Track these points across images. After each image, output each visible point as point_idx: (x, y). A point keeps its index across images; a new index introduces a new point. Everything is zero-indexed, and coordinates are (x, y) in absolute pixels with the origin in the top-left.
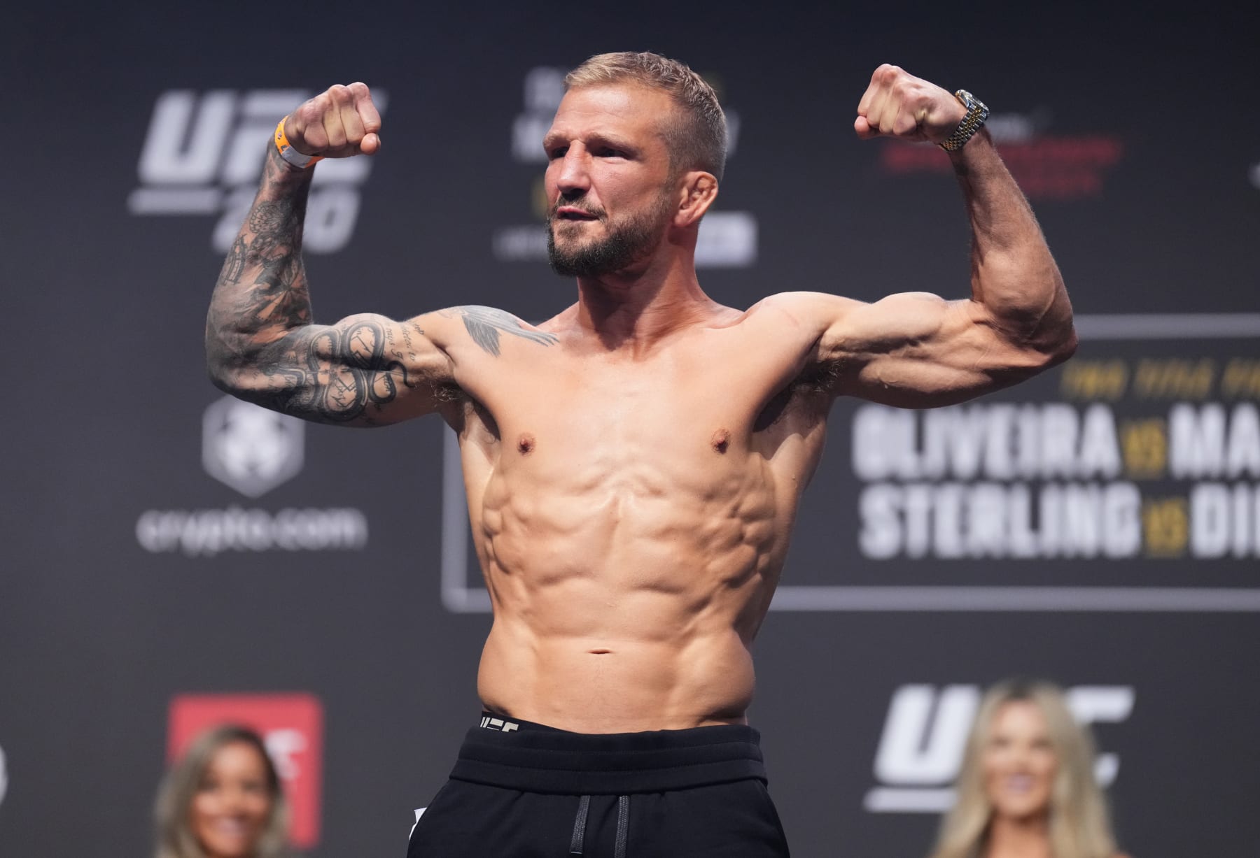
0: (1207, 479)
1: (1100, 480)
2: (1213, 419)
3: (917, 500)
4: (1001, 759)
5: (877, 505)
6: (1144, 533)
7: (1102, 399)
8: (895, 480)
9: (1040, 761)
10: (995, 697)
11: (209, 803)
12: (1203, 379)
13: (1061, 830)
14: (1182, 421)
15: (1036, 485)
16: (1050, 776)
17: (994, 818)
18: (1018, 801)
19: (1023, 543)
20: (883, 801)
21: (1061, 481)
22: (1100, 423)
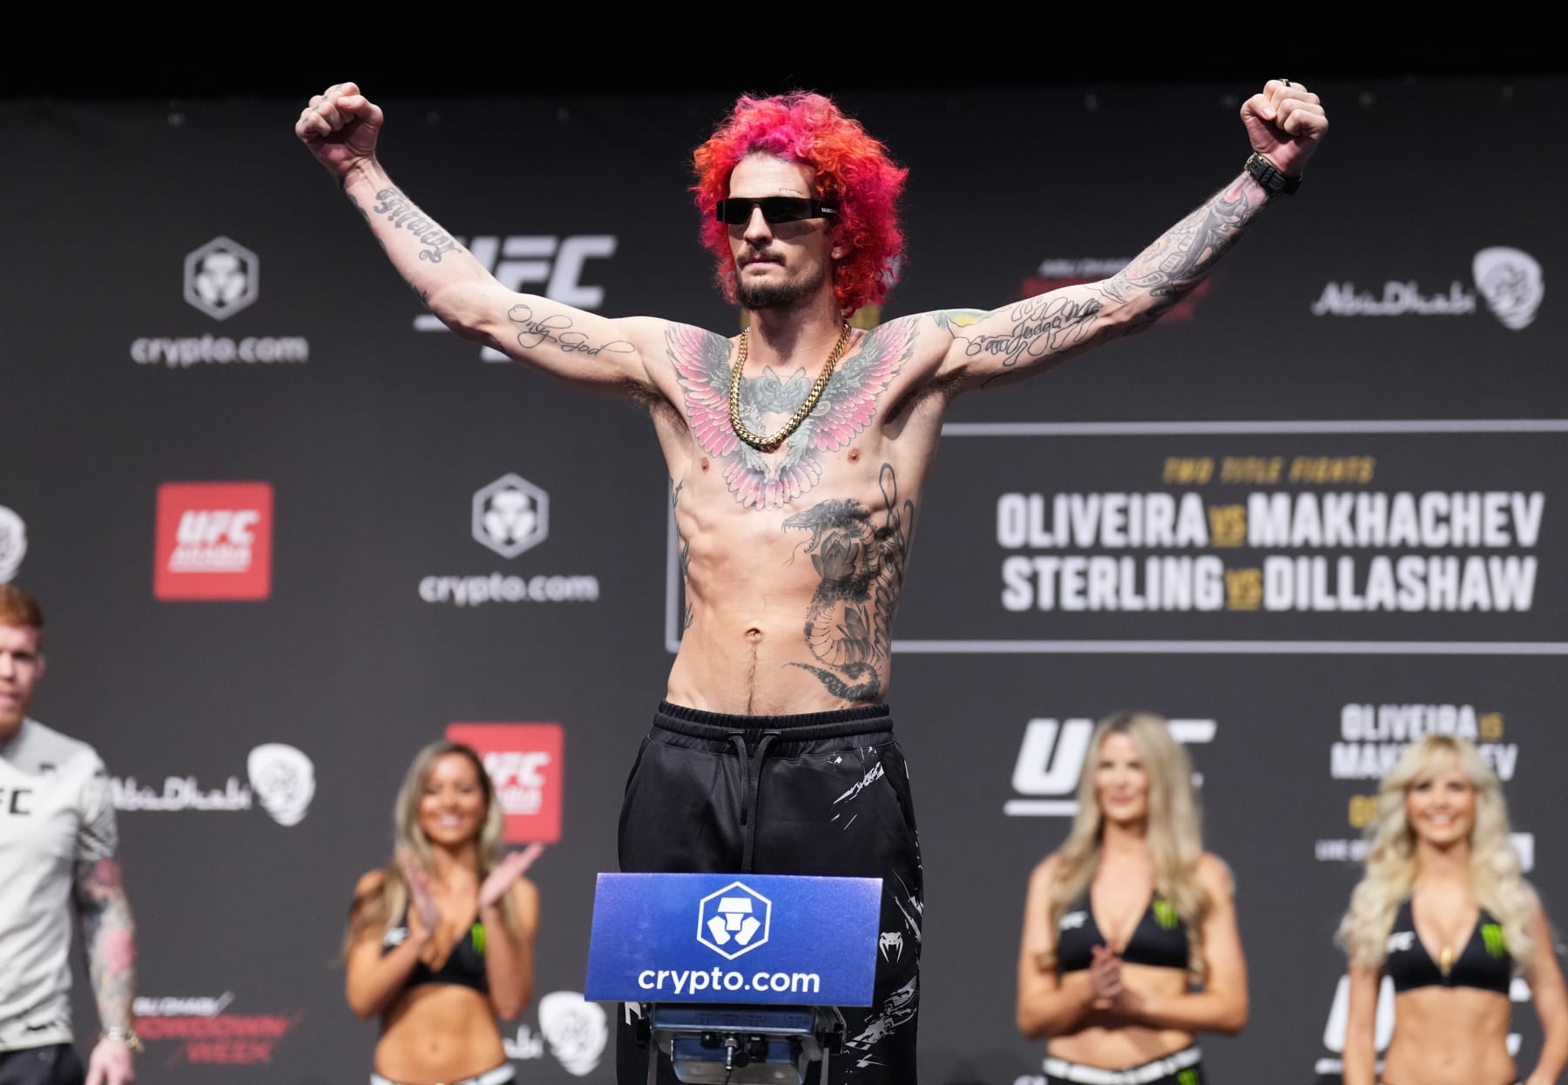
0: (1277, 551)
1: (1191, 552)
2: (1281, 502)
3: (1046, 566)
4: (1107, 778)
5: (1014, 569)
6: (1226, 595)
7: (1193, 487)
8: (1028, 551)
9: (1136, 779)
10: (1105, 725)
11: (431, 803)
12: (1274, 470)
13: (1156, 834)
14: (1257, 502)
15: (1141, 555)
16: (1146, 792)
17: (1103, 822)
18: (1121, 812)
19: (1131, 602)
20: (1015, 808)
21: (1161, 552)
22: (1192, 504)
